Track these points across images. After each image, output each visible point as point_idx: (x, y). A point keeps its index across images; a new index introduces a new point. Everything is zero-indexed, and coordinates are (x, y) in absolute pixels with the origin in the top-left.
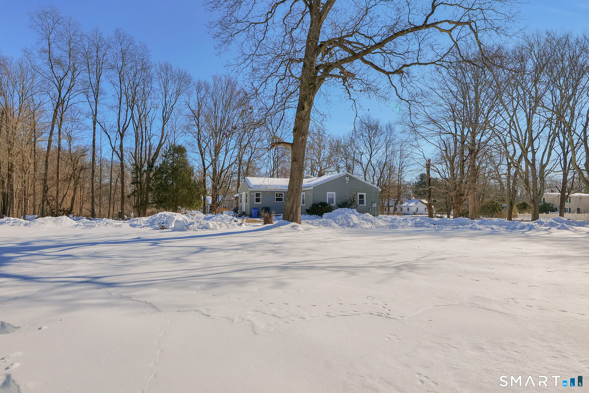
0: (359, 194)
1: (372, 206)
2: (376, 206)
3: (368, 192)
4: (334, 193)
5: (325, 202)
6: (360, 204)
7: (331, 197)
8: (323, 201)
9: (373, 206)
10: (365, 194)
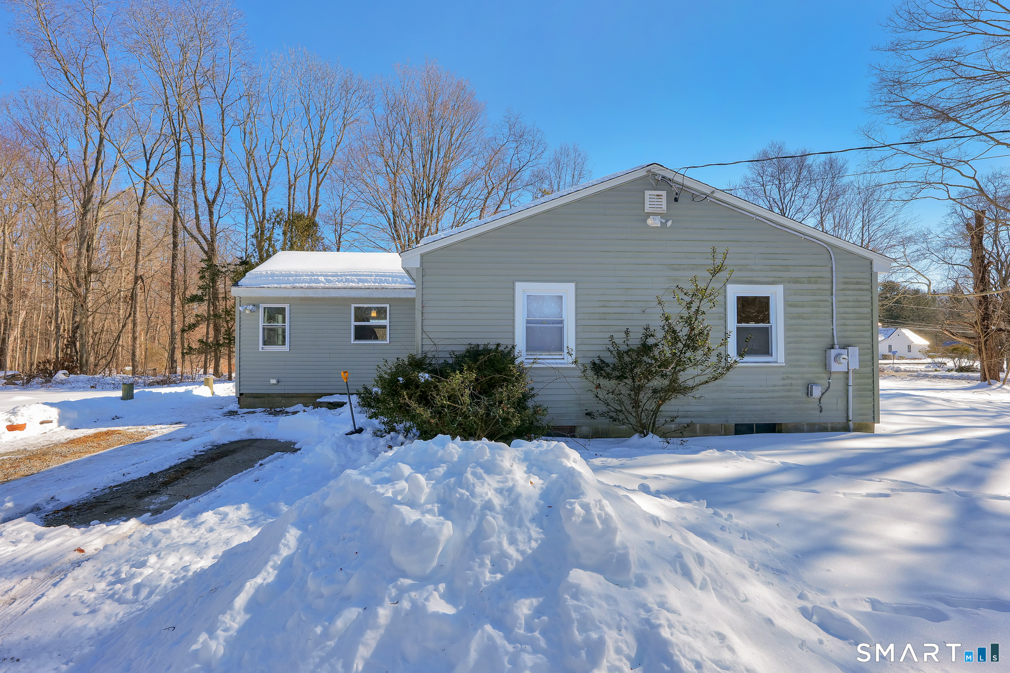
0: (735, 291)
1: (826, 366)
2: (854, 365)
3: (796, 281)
4: (568, 290)
5: (505, 342)
6: (741, 354)
7: (548, 311)
8: (485, 338)
9: (835, 367)
10: (776, 294)
